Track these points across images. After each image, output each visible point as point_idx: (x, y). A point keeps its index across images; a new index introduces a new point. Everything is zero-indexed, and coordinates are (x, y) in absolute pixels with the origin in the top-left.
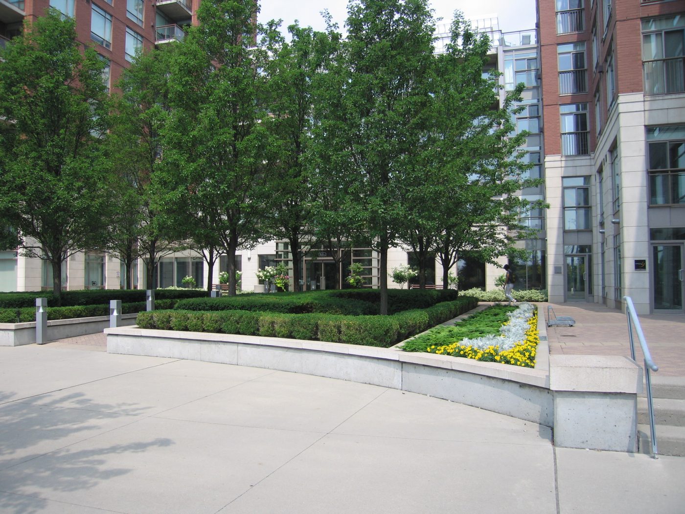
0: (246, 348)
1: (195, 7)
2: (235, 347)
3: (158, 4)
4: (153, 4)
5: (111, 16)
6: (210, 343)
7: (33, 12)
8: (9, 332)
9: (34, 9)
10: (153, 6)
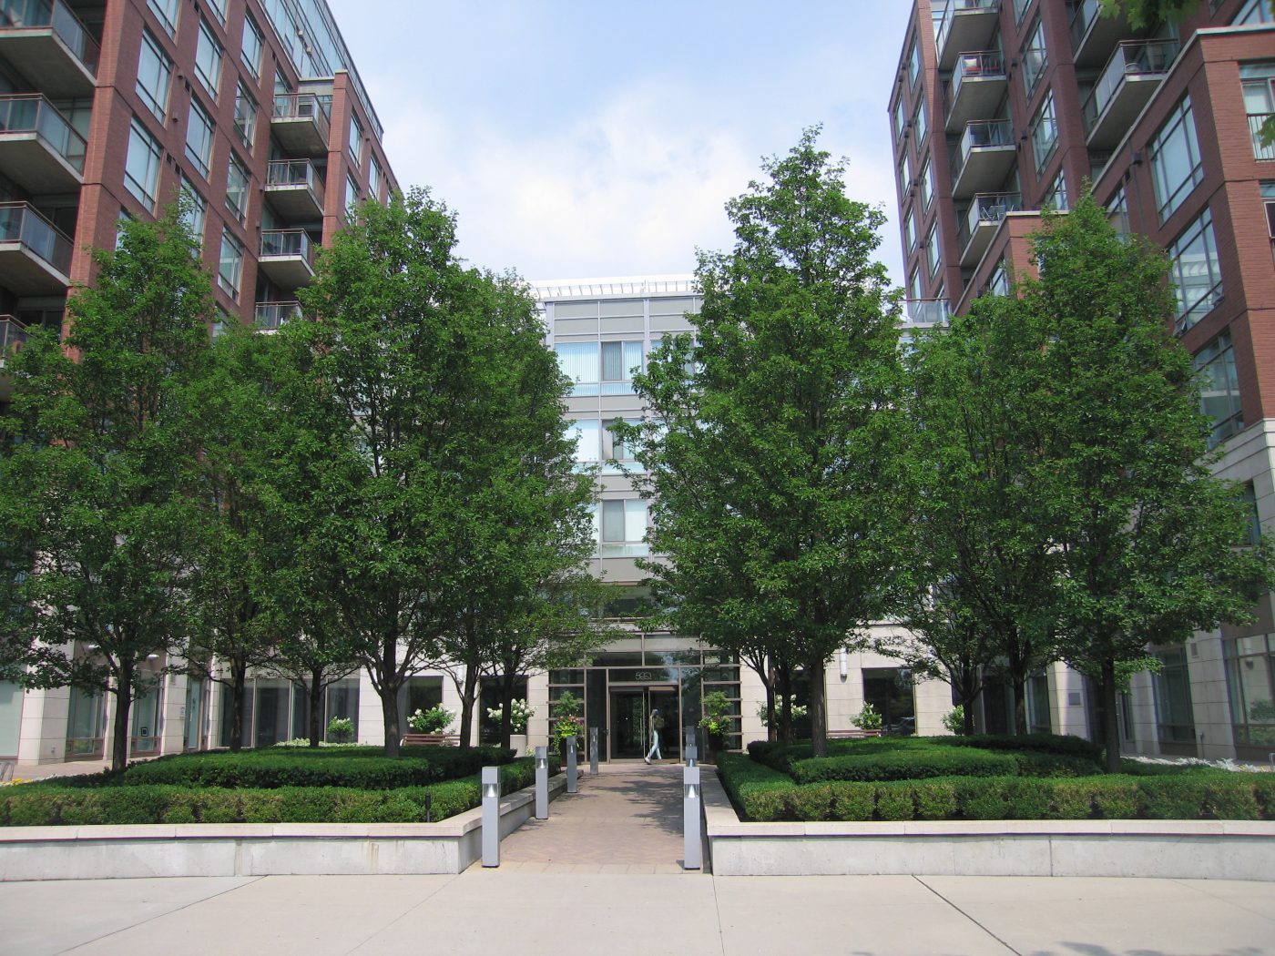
0: (1073, 842)
1: (331, 202)
2: (1044, 843)
3: (269, 189)
4: (261, 188)
5: (205, 201)
6: (979, 838)
7: (102, 179)
8: (445, 843)
9: (103, 173)
10: (261, 191)
